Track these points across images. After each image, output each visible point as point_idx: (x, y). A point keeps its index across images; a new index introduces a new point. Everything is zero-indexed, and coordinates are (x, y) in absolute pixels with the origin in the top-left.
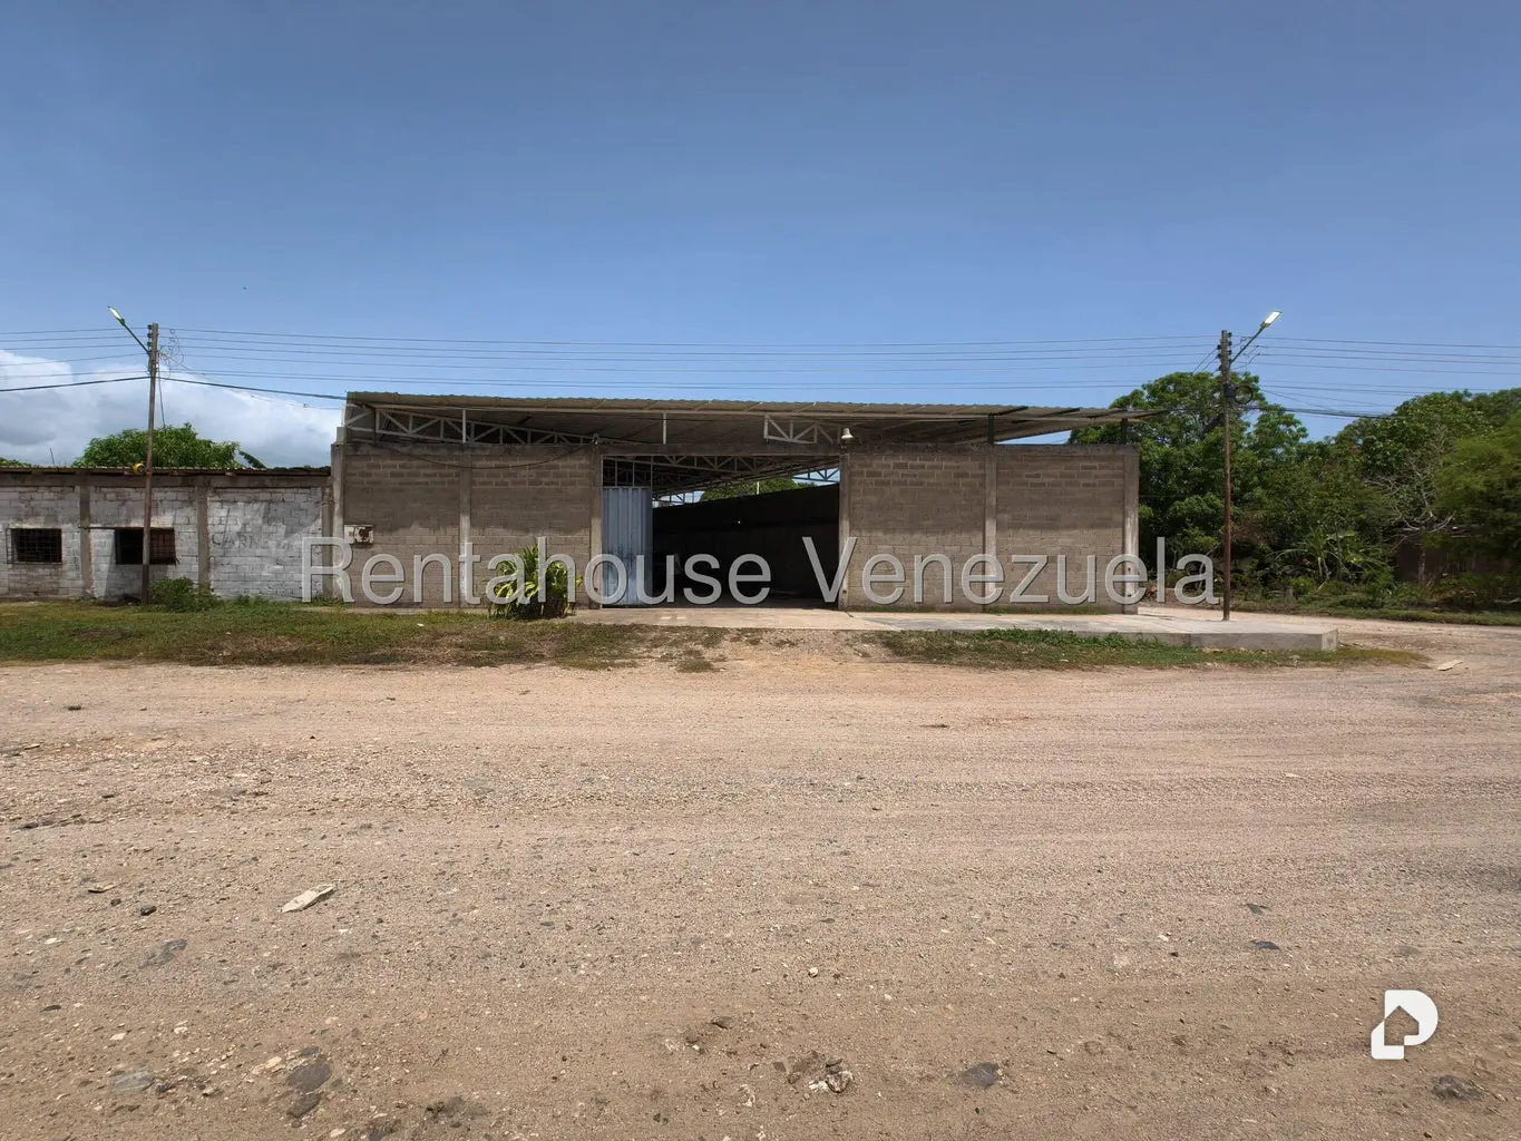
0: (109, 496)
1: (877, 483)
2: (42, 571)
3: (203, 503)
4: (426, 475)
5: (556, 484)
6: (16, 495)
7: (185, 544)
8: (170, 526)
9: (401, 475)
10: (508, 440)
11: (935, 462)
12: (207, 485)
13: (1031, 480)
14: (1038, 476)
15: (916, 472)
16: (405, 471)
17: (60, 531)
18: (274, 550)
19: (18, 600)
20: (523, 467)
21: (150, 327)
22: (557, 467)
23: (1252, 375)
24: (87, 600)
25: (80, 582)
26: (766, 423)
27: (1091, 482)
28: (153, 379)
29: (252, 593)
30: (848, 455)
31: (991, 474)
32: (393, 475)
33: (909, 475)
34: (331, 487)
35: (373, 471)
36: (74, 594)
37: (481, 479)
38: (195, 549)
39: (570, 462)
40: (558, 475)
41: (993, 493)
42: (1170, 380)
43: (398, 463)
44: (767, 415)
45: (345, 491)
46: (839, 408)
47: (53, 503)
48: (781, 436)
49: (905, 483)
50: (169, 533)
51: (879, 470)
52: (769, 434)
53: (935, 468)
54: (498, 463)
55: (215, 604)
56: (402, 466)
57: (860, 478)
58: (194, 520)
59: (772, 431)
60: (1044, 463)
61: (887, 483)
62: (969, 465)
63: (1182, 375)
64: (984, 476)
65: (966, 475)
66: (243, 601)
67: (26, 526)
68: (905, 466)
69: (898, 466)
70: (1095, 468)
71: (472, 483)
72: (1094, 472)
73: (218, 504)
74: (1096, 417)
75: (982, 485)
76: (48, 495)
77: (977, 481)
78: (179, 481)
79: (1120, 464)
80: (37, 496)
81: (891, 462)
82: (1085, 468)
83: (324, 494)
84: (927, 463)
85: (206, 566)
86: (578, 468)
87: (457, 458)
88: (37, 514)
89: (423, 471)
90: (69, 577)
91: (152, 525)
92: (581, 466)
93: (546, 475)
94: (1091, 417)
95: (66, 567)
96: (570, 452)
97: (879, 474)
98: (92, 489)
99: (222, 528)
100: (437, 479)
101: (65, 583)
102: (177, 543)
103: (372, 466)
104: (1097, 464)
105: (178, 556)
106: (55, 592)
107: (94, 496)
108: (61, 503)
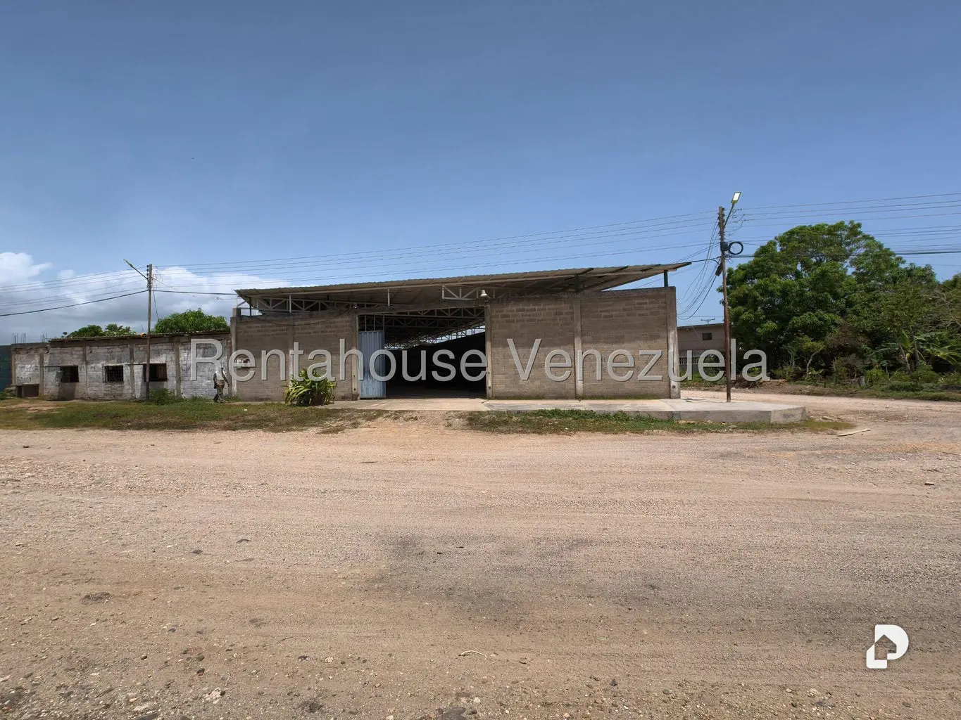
0: (141, 349)
1: (508, 321)
2: (117, 385)
3: (178, 350)
4: (273, 331)
5: (334, 331)
6: (106, 350)
7: (171, 371)
8: (164, 362)
9: (261, 331)
10: (323, 308)
11: (542, 307)
12: (179, 342)
13: (603, 314)
14: (608, 311)
15: (528, 313)
16: (264, 329)
17: (122, 367)
18: (207, 373)
19: (108, 400)
20: (318, 323)
21: (148, 266)
22: (335, 322)
23: (855, 223)
24: (134, 400)
25: (130, 391)
26: (443, 291)
27: (644, 312)
28: (150, 291)
29: (199, 395)
30: (488, 305)
31: (577, 313)
32: (258, 331)
33: (526, 315)
34: (231, 339)
35: (249, 330)
36: (129, 397)
37: (299, 332)
38: (175, 373)
39: (340, 319)
40: (336, 327)
41: (579, 323)
42: (792, 233)
43: (259, 325)
44: (443, 286)
45: (237, 341)
46: (478, 278)
47: (120, 353)
48: (454, 297)
49: (523, 321)
50: (164, 365)
51: (508, 313)
52: (445, 296)
53: (543, 309)
54: (306, 322)
55: (182, 400)
56: (262, 327)
57: (497, 319)
58: (174, 359)
59: (447, 294)
60: (611, 303)
61: (513, 321)
62: (563, 307)
63: (802, 228)
64: (573, 313)
65: (562, 314)
66: (194, 399)
67: (110, 365)
68: (523, 310)
69: (519, 310)
70: (646, 303)
71: (294, 334)
72: (645, 306)
73: (183, 351)
74: (645, 270)
75: (572, 319)
76: (118, 349)
77: (569, 317)
78: (167, 340)
79: (664, 300)
80: (114, 350)
81: (515, 309)
82: (638, 304)
83: (227, 343)
84: (536, 307)
85: (179, 380)
86: (346, 321)
87: (287, 320)
88: (113, 359)
89: (271, 329)
90: (127, 388)
91: (151, 362)
92: (347, 322)
93: (329, 327)
94: (642, 271)
95: (125, 383)
96: (341, 314)
97: (508, 316)
98: (134, 345)
99: (185, 362)
100: (278, 332)
101: (125, 391)
102: (168, 370)
103: (248, 327)
104: (647, 301)
105: (168, 377)
106: (121, 395)
107: (135, 349)
108: (123, 353)
